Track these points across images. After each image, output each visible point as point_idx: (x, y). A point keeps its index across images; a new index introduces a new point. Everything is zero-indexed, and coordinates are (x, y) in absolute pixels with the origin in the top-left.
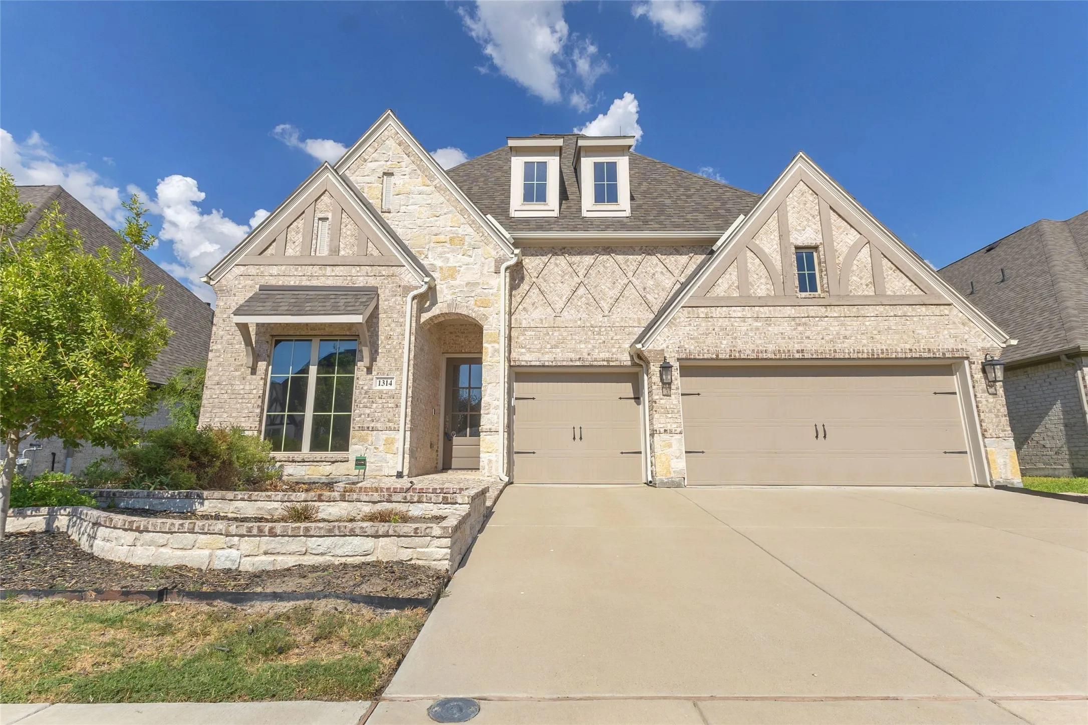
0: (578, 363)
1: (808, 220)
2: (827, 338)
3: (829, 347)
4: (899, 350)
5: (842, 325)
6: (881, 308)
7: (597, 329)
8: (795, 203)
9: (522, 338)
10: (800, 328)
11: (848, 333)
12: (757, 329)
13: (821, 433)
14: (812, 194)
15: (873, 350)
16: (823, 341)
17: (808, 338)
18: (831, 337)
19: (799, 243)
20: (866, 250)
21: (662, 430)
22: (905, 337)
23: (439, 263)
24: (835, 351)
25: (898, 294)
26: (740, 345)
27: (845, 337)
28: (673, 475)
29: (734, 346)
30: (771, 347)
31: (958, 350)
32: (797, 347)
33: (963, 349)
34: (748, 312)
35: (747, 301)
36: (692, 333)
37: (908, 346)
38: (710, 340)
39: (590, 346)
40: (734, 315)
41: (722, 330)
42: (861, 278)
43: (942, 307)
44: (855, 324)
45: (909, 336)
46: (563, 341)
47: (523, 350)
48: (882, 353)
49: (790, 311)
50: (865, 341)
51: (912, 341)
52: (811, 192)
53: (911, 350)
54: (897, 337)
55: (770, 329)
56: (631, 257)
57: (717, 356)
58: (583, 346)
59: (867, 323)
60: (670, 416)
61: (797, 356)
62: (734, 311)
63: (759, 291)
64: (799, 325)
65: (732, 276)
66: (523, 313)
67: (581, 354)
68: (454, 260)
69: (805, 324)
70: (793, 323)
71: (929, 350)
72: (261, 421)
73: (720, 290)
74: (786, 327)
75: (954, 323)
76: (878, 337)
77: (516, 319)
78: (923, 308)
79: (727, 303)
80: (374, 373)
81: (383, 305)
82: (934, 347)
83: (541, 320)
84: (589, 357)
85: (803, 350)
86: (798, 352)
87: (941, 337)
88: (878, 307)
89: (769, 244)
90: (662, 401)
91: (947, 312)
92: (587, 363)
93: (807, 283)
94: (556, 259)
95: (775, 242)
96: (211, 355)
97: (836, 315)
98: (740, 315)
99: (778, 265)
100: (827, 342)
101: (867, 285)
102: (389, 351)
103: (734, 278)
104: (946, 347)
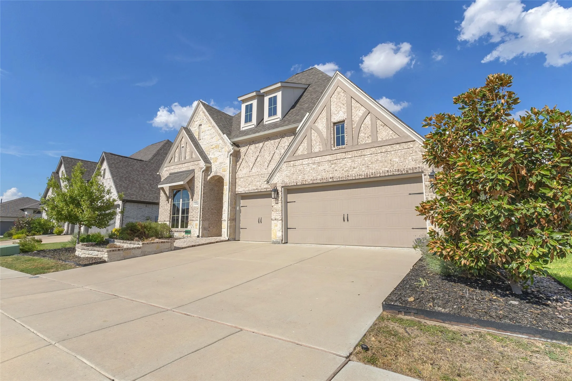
0: (256, 191)
1: (341, 107)
2: (345, 170)
3: (346, 174)
4: (381, 172)
5: (353, 161)
6: (373, 150)
7: (263, 175)
8: (335, 99)
9: (239, 182)
10: (333, 166)
11: (355, 166)
12: (314, 169)
13: (346, 219)
14: (343, 92)
15: (367, 173)
16: (343, 172)
17: (336, 170)
18: (347, 169)
19: (335, 121)
20: (368, 118)
21: (274, 219)
22: (386, 164)
23: (212, 157)
24: (348, 176)
25: (384, 139)
26: (306, 178)
27: (354, 168)
28: (277, 238)
29: (304, 178)
30: (319, 177)
31: (416, 168)
32: (331, 176)
33: (419, 167)
34: (310, 161)
35: (310, 155)
36: (287, 174)
37: (387, 169)
38: (294, 177)
39: (261, 183)
40: (304, 163)
41: (299, 171)
42: (365, 134)
43: (409, 143)
44: (359, 160)
45: (388, 163)
46: (252, 182)
47: (240, 187)
48: (372, 174)
49: (328, 158)
50: (364, 169)
51: (390, 165)
52: (343, 91)
53: (388, 171)
54: (381, 164)
55: (319, 168)
56: (276, 140)
57: (297, 184)
58: (258, 183)
59: (366, 159)
60: (277, 212)
61: (330, 180)
62: (305, 161)
63: (316, 149)
64: (332, 164)
65: (305, 144)
66: (240, 171)
67: (258, 187)
68: (217, 154)
69: (335, 163)
70: (330, 164)
71: (398, 170)
72: (170, 218)
73: (299, 152)
74: (326, 166)
75: (416, 152)
76: (371, 166)
77: (237, 175)
78: (398, 146)
79: (303, 157)
80: (194, 200)
81: (196, 176)
82: (401, 168)
83: (245, 174)
84: (260, 188)
85: (333, 177)
86: (331, 178)
87: (407, 162)
88: (372, 149)
89: (322, 125)
90: (275, 206)
91: (411, 146)
92: (259, 191)
93: (340, 141)
94: (251, 147)
95: (324, 123)
96: (160, 197)
97: (350, 156)
98: (307, 163)
99: (325, 134)
100: (345, 172)
101: (368, 137)
102: (197, 192)
103: (306, 145)
104: (409, 167)
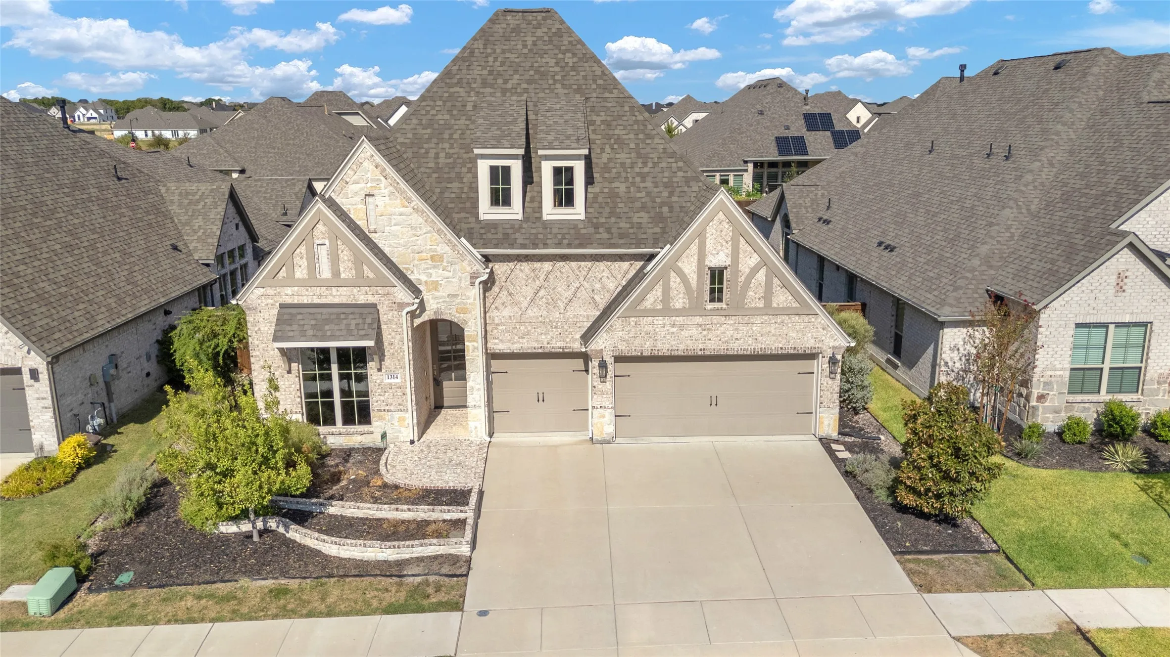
0: (540, 351)
1: (723, 245)
2: (723, 340)
3: (724, 346)
4: (773, 348)
5: (736, 329)
6: (766, 318)
7: (555, 324)
8: (714, 230)
9: (495, 331)
10: (705, 333)
11: (739, 336)
12: (673, 333)
13: (714, 402)
14: (727, 223)
15: (755, 349)
16: (720, 342)
17: (709, 339)
18: (726, 339)
19: (712, 265)
20: (763, 271)
21: (599, 407)
22: (780, 339)
24: (727, 349)
25: (781, 306)
26: (659, 345)
27: (737, 339)
28: (605, 435)
29: (655, 346)
30: (682, 347)
31: (815, 348)
32: (701, 346)
33: (818, 347)
34: (667, 321)
35: (667, 311)
36: (624, 336)
37: (780, 346)
38: (637, 342)
39: (549, 337)
40: (656, 323)
41: (647, 334)
42: (756, 293)
43: (811, 316)
44: (744, 329)
45: (783, 338)
46: (528, 333)
48: (761, 351)
49: (698, 320)
50: (750, 342)
51: (783, 341)
52: (727, 220)
53: (781, 348)
54: (774, 338)
55: (682, 333)
57: (642, 353)
58: (543, 337)
59: (754, 329)
60: (605, 396)
61: (700, 353)
62: (657, 320)
63: (677, 304)
64: (704, 330)
65: (658, 291)
66: (495, 312)
67: (543, 343)
68: (436, 274)
69: (709, 329)
70: (700, 328)
71: (795, 348)
72: (301, 406)
73: (648, 303)
74: (694, 332)
75: (817, 328)
76: (760, 339)
77: (490, 317)
78: (797, 318)
79: (652, 313)
80: (383, 371)
81: (383, 318)
82: (798, 346)
84: (549, 346)
85: (704, 349)
86: (701, 350)
87: (806, 339)
88: (764, 317)
89: (689, 266)
90: (600, 386)
91: (813, 320)
93: (715, 295)
95: (694, 263)
97: (732, 322)
98: (660, 322)
99: (694, 283)
100: (723, 342)
101: (759, 299)
103: (659, 294)
104: (807, 346)
